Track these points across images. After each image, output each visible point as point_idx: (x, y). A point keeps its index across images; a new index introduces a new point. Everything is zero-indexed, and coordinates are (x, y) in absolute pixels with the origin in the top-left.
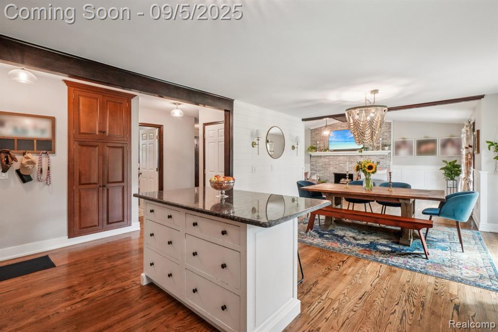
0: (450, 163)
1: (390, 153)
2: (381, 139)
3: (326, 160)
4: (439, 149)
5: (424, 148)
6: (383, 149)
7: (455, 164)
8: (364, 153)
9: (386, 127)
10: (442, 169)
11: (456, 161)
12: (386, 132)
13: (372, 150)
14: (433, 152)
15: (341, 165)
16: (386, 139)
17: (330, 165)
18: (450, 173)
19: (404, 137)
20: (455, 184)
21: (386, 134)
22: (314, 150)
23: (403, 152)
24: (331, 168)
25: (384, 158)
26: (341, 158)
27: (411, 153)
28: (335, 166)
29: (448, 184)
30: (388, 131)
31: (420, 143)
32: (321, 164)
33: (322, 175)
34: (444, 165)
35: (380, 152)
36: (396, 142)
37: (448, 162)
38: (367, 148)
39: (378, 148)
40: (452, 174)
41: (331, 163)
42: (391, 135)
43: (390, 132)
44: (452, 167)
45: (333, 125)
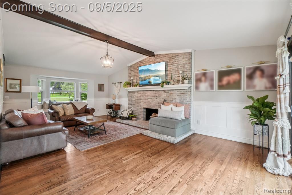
0: (258, 100)
1: (191, 87)
2: (181, 72)
3: (138, 95)
4: (244, 81)
5: (225, 80)
6: (183, 83)
7: (266, 101)
8: (166, 87)
9: (187, 58)
10: (246, 108)
11: (266, 97)
12: (186, 64)
13: (174, 84)
14: (237, 85)
15: (149, 100)
16: (187, 71)
17: (141, 100)
18: (258, 115)
19: (204, 68)
20: (265, 131)
21: (186, 66)
22: (128, 86)
23: (204, 86)
24: (142, 102)
25: (184, 93)
26: (149, 93)
27: (212, 87)
28: (144, 101)
29: (256, 130)
30: (188, 62)
31: (222, 74)
32: (135, 99)
33: (135, 109)
34: (251, 103)
35: (180, 86)
36: (197, 75)
37: (256, 98)
38: (169, 82)
39: (178, 82)
40: (261, 115)
41: (142, 98)
42: (191, 67)
43: (191, 63)
44: (261, 106)
45: (143, 60)
